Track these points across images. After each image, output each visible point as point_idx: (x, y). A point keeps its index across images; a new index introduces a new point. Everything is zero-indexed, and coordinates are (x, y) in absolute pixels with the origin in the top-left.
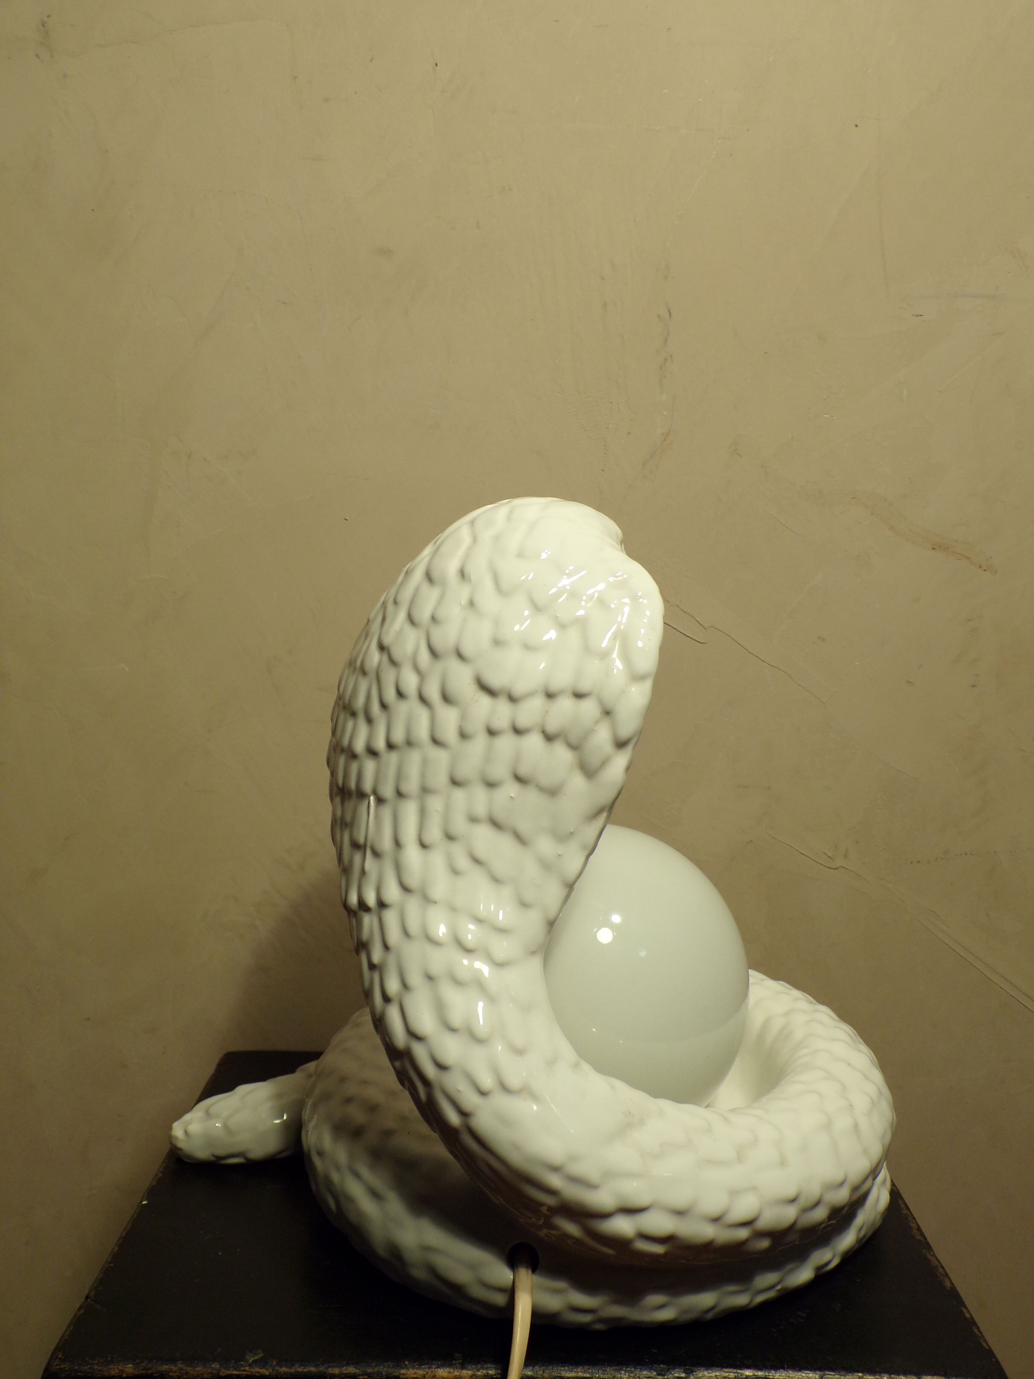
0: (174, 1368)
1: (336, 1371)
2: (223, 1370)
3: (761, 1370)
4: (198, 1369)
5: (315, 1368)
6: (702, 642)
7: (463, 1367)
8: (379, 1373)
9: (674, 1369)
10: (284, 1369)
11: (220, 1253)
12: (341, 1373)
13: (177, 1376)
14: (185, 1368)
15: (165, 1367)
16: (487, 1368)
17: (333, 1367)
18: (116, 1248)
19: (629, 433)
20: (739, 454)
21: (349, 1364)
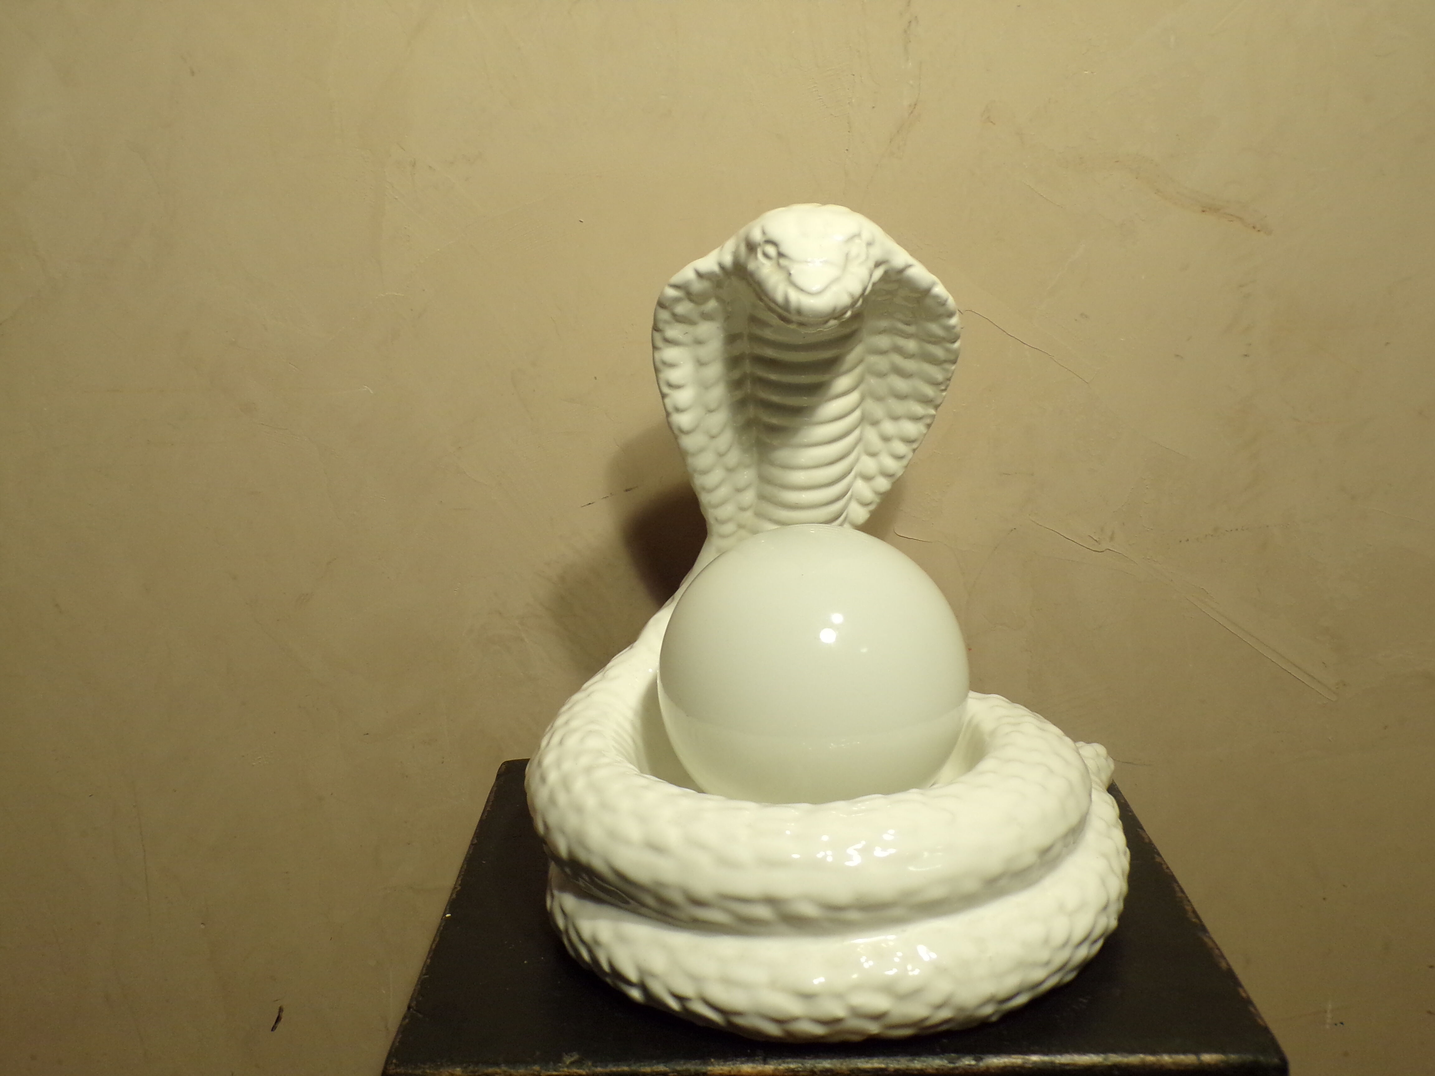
0: (498, 1070)
1: (648, 1069)
2: (543, 1072)
4: (521, 1071)
7: (765, 1062)
8: (688, 1070)
9: (964, 1057)
10: (599, 1069)
11: (525, 962)
12: (653, 1072)
14: (508, 1070)
16: (788, 1063)
17: (645, 1066)
18: (429, 961)
19: (873, 107)
20: (992, 122)
21: (658, 1063)
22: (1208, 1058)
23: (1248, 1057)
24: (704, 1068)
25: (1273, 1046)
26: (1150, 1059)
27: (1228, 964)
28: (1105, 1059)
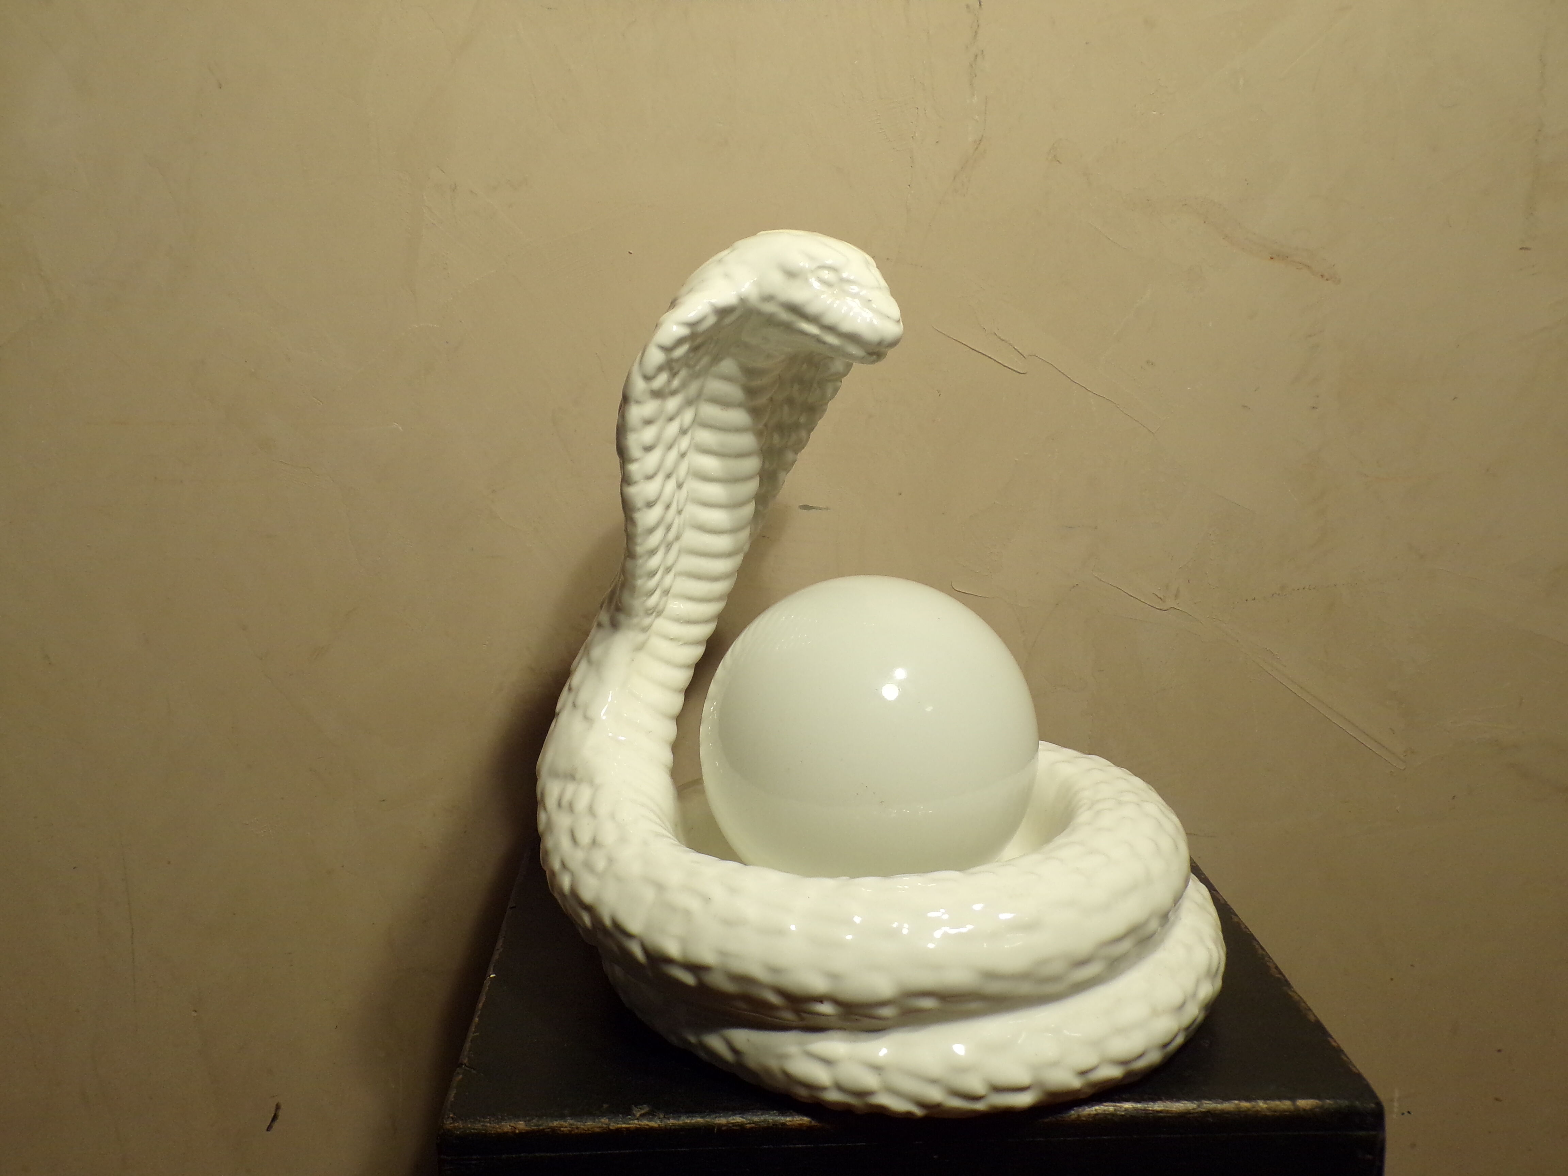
0: (565, 1124)
2: (612, 1124)
3: (1139, 1102)
4: (588, 1123)
5: (702, 1119)
6: (1021, 372)
10: (672, 1121)
13: (569, 1130)
14: (575, 1123)
15: (555, 1123)
17: (720, 1117)
19: (937, 142)
20: (1058, 161)
21: (735, 1114)
22: (1304, 1103)
23: (1344, 1103)
24: (783, 1118)
25: (1367, 1091)
26: (1245, 1105)
27: (1315, 1016)
28: (1199, 1106)
